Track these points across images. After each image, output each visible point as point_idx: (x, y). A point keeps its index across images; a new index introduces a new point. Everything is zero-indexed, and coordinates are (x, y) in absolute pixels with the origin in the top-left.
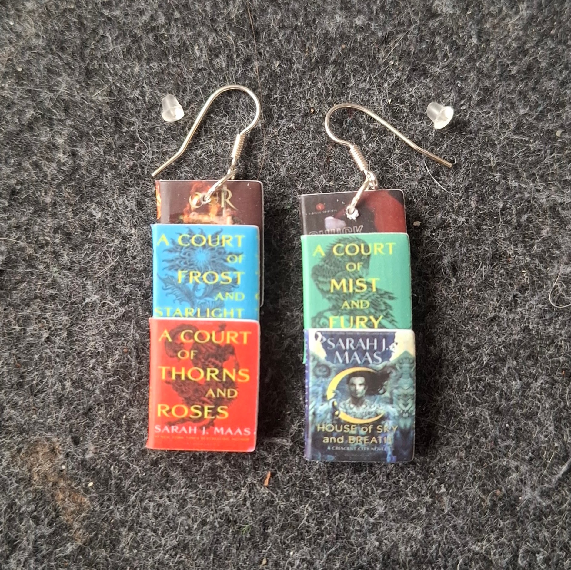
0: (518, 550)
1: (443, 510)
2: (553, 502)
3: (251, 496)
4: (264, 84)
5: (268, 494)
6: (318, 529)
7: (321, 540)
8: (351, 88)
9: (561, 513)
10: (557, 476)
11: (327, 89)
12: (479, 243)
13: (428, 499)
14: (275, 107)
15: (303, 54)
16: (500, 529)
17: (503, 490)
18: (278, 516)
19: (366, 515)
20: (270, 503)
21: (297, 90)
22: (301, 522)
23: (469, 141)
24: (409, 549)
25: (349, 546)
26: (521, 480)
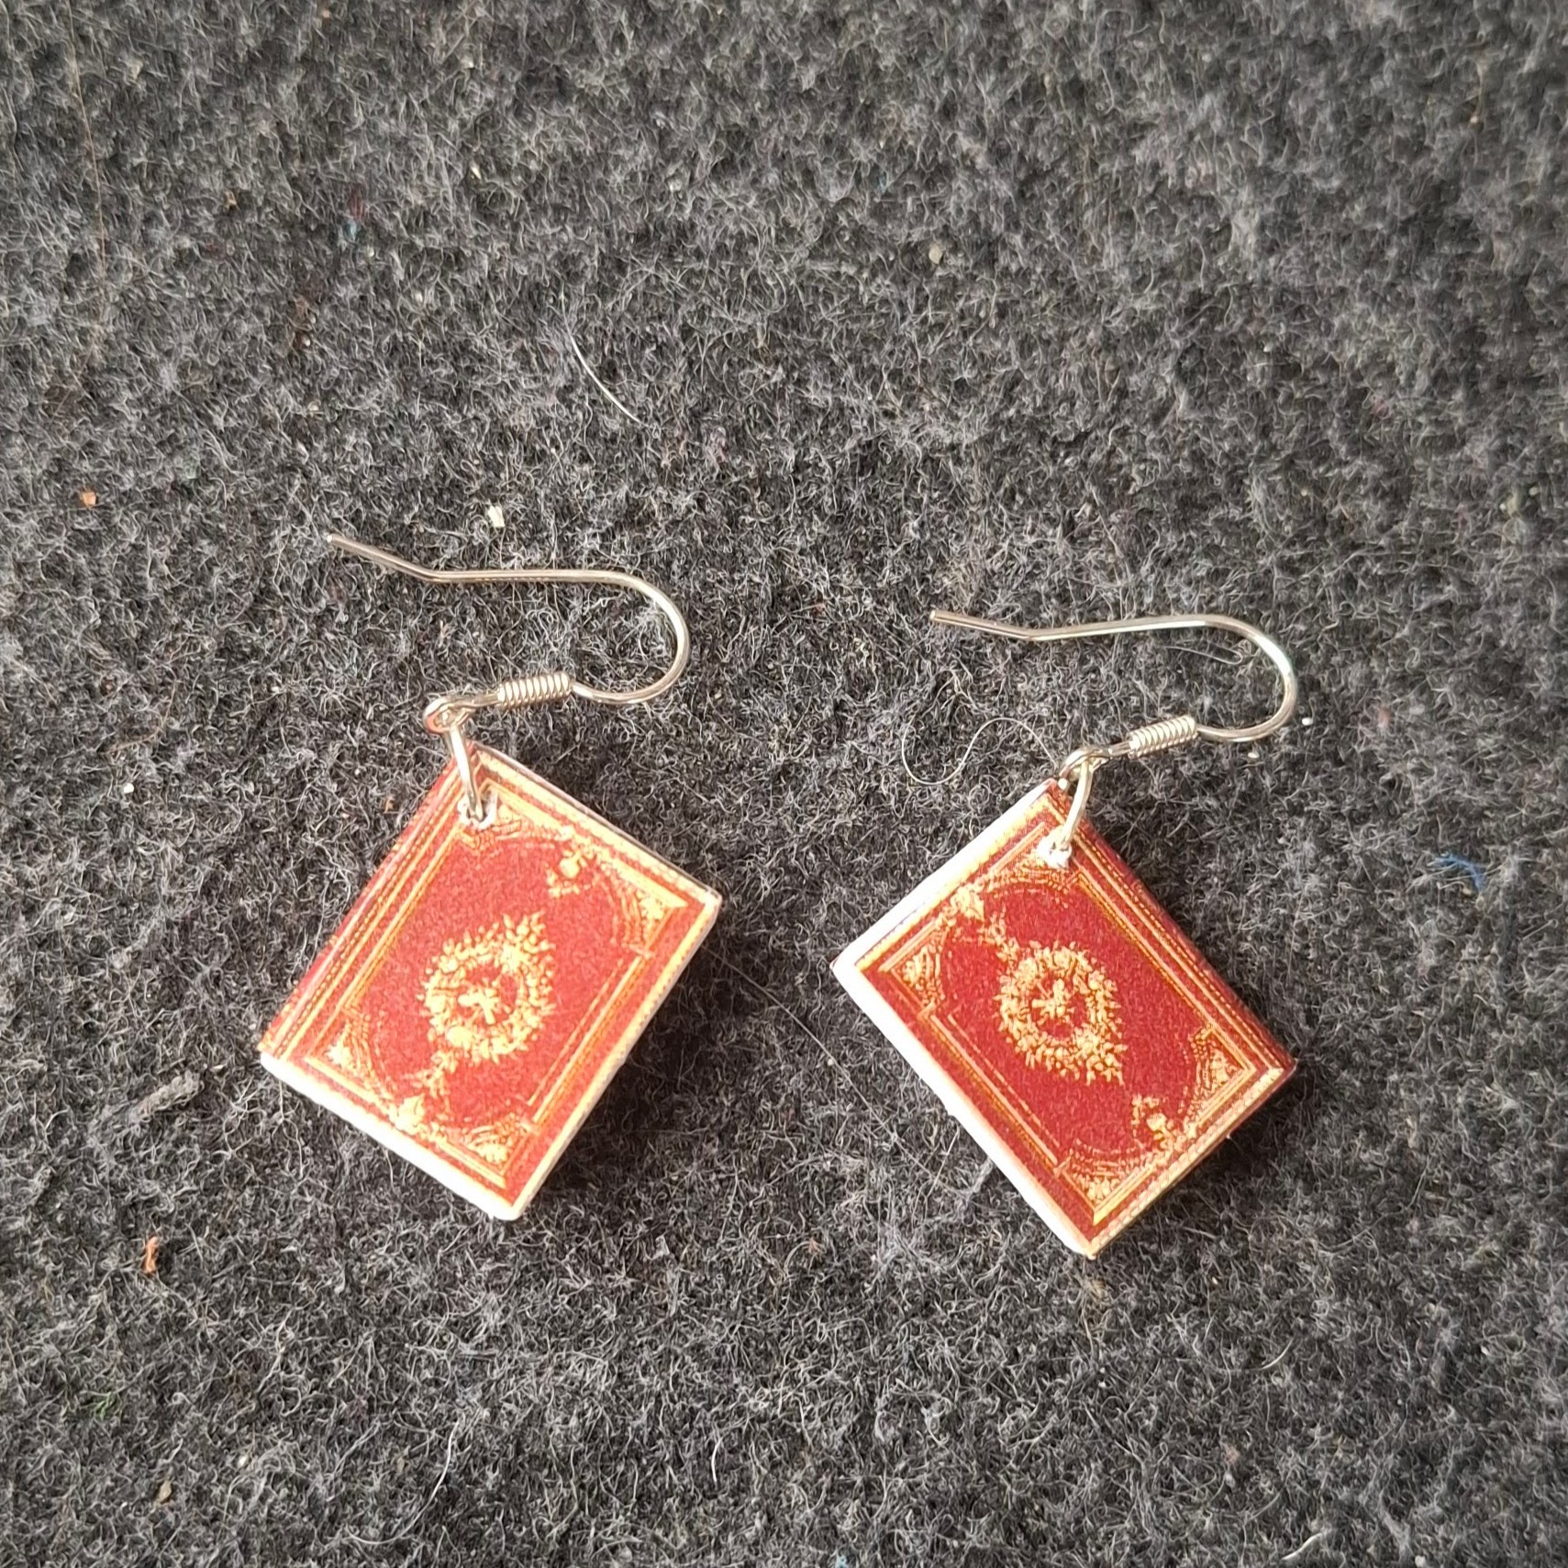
0: (872, 1401)
1: (665, 1308)
2: (963, 1263)
3: (117, 1311)
4: (99, 127)
5: (169, 1300)
6: (316, 1388)
7: (325, 1416)
8: (355, 135)
9: (983, 1290)
10: (968, 1193)
11: (285, 138)
12: (733, 563)
13: (622, 1279)
14: (134, 192)
15: (210, 41)
16: (824, 1347)
17: (826, 1238)
18: (200, 1359)
19: (452, 1338)
20: (175, 1325)
21: (198, 139)
22: (267, 1370)
23: (695, 281)
24: (574, 1422)
25: (404, 1428)
26: (873, 1209)
